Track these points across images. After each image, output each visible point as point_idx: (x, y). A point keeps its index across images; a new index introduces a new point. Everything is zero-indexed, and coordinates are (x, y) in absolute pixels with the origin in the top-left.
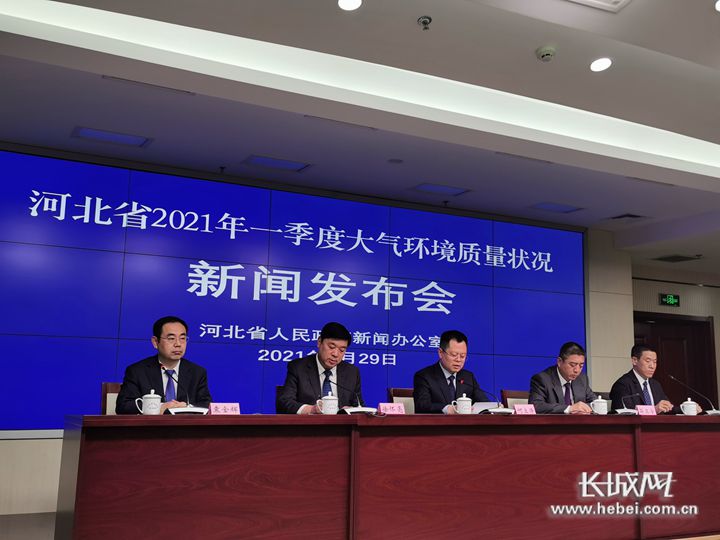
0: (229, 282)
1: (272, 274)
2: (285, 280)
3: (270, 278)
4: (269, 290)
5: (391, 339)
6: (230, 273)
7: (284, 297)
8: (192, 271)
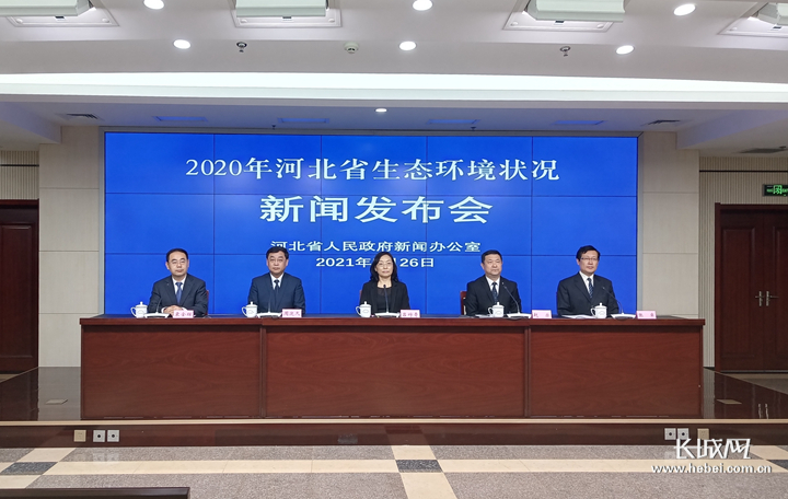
0: (291, 210)
1: (325, 201)
2: (335, 205)
3: (323, 204)
4: (323, 214)
5: (429, 246)
6: (291, 203)
7: (335, 218)
8: (263, 203)
